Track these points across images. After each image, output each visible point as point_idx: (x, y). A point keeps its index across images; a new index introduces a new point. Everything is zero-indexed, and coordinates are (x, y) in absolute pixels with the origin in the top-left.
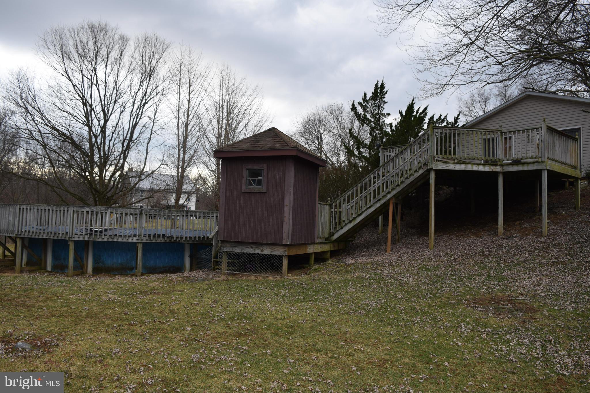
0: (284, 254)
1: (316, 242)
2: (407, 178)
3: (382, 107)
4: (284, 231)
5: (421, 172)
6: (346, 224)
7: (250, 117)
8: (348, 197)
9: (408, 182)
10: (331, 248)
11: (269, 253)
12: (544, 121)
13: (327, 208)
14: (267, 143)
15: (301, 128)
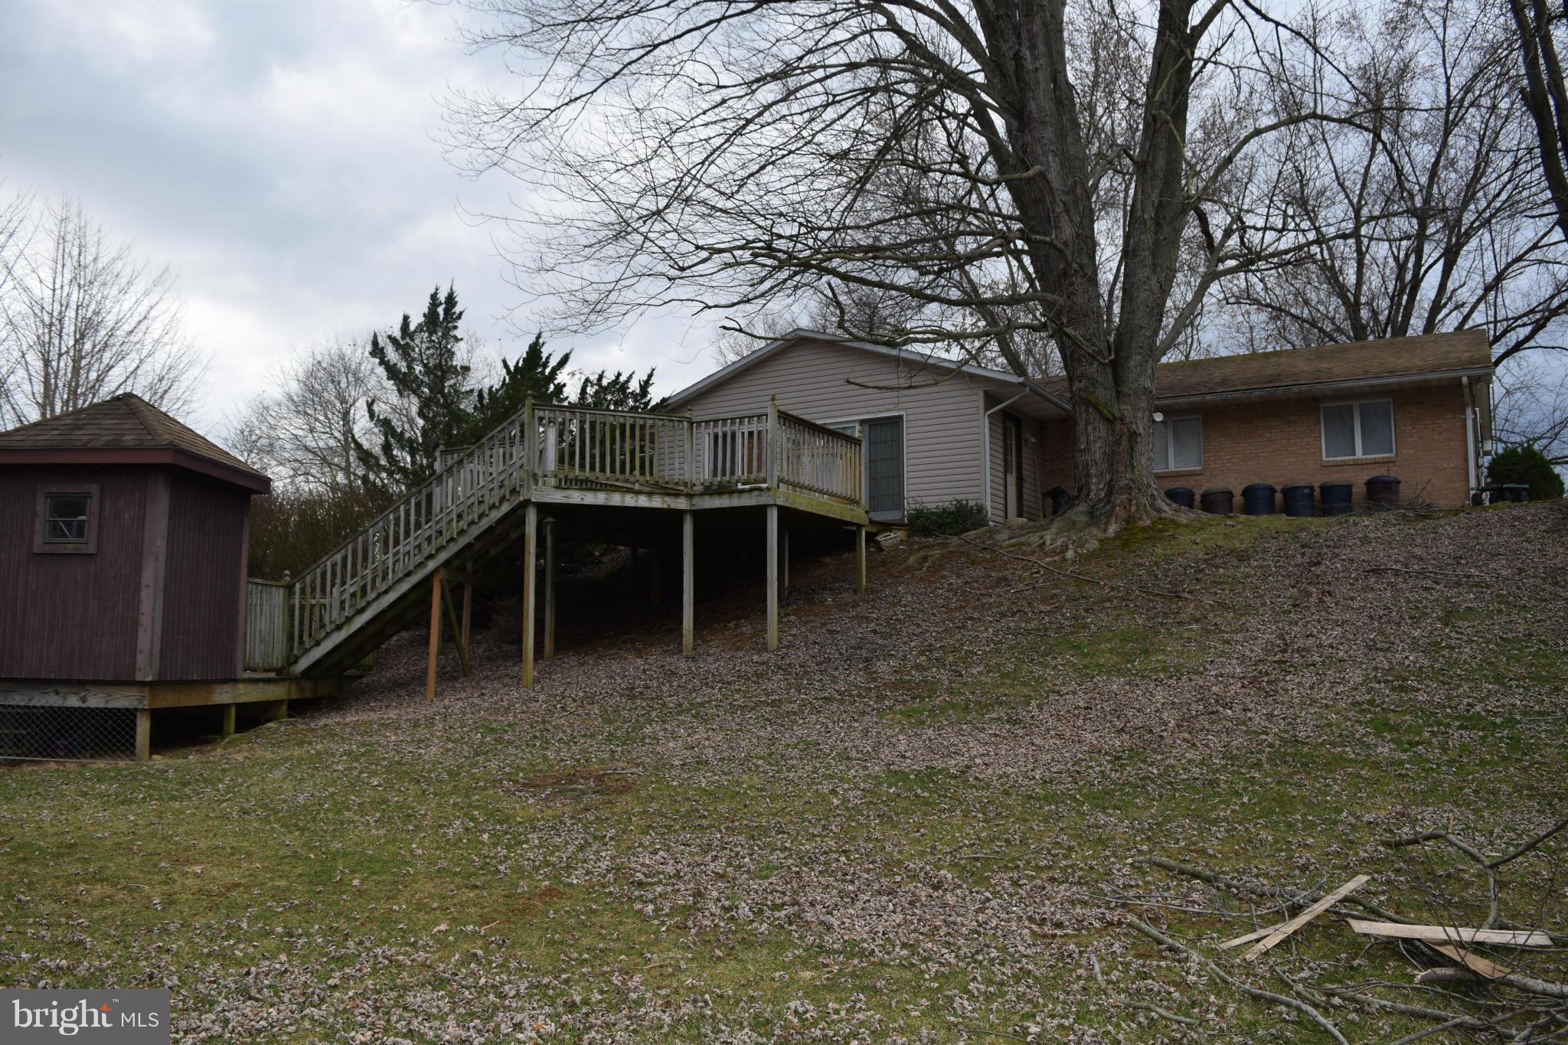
0: (140, 707)
1: (239, 677)
2: (472, 523)
3: (449, 351)
4: (139, 649)
5: (505, 508)
6: (328, 634)
7: (145, 353)
8: (334, 565)
9: (476, 531)
10: (289, 692)
11: (102, 706)
12: (773, 399)
13: (278, 596)
14: (104, 432)
15: (295, 388)
